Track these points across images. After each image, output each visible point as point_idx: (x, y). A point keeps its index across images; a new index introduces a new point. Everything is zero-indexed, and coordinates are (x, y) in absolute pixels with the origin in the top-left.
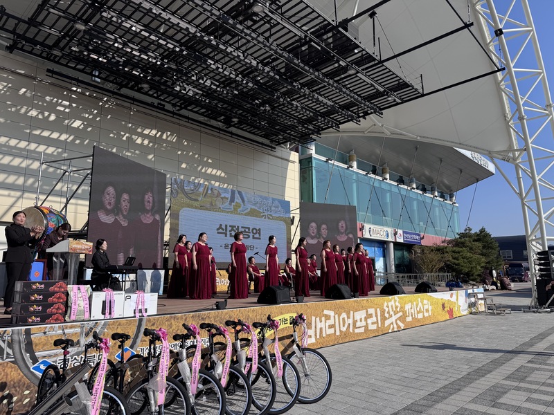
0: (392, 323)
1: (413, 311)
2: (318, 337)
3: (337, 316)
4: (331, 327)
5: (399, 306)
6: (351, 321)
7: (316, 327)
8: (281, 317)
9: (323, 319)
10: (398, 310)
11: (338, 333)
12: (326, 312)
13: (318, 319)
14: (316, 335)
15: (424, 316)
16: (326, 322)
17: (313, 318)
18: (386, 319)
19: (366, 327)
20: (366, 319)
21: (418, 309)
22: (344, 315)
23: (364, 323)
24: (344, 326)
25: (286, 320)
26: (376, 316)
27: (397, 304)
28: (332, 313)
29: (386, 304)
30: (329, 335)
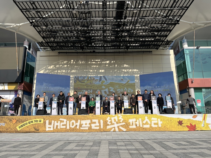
0: (114, 128)
1: (137, 123)
2: (55, 128)
3: (68, 122)
4: (63, 125)
5: (122, 120)
6: (78, 124)
7: (54, 125)
8: (35, 120)
9: (59, 122)
10: (121, 121)
11: (68, 128)
12: (61, 119)
13: (56, 122)
14: (54, 127)
15: (151, 127)
16: (60, 123)
17: (53, 121)
18: (108, 125)
19: (91, 127)
20: (90, 124)
21: (144, 122)
22: (74, 121)
23: (88, 125)
24: (73, 125)
25: (38, 121)
26: (99, 123)
27: (120, 118)
28: (65, 120)
29: (109, 118)
30: (62, 128)
